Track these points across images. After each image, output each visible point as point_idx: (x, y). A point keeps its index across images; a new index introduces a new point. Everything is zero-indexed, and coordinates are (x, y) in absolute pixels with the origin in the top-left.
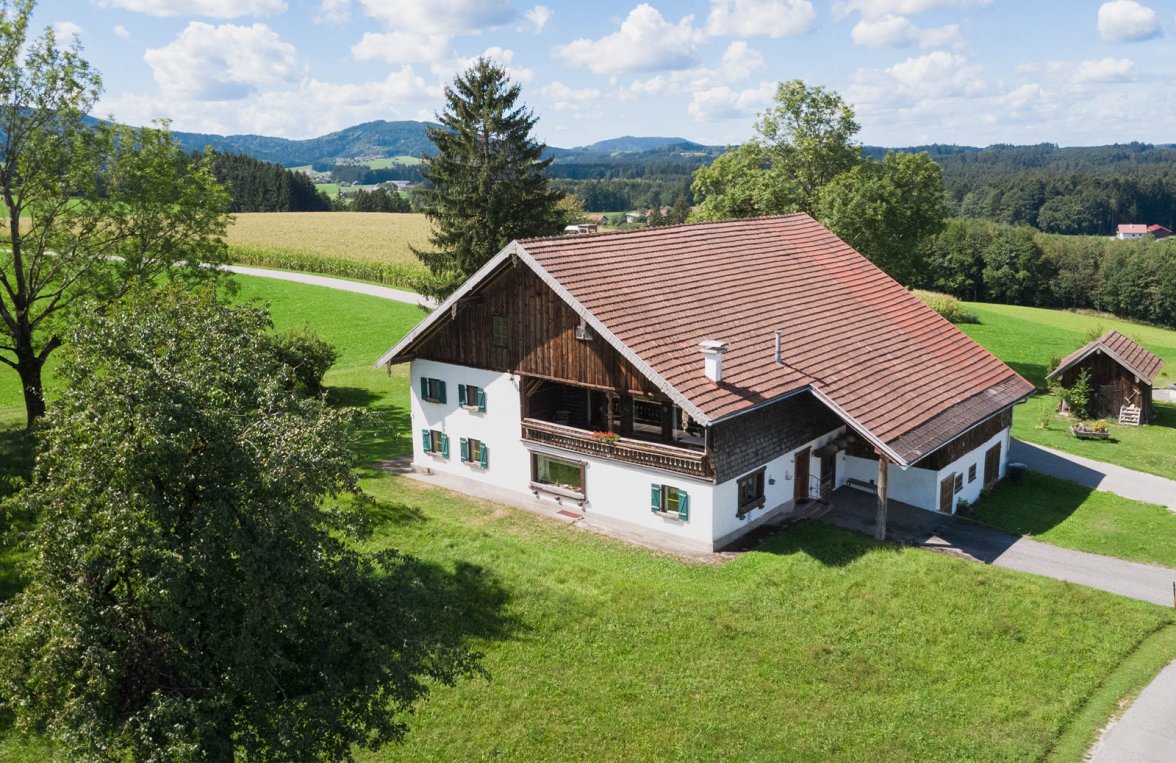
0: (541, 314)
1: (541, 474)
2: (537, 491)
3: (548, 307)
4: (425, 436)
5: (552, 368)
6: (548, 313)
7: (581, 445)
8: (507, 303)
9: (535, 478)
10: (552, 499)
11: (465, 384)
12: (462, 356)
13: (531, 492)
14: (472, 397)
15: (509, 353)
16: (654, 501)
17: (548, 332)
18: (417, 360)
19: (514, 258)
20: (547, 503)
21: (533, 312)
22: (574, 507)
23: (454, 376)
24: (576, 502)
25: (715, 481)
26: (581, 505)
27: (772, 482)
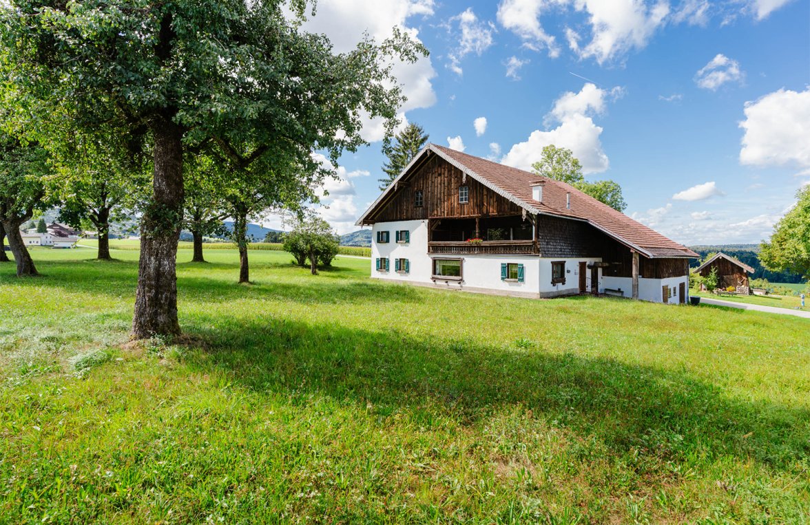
0: (441, 184)
1: (438, 272)
2: (434, 279)
3: (444, 181)
4: (378, 261)
5: (446, 212)
6: (444, 183)
7: (461, 249)
8: (423, 184)
9: (434, 273)
10: (443, 283)
11: (399, 230)
12: (399, 216)
13: (431, 281)
14: (403, 236)
15: (423, 209)
16: (503, 273)
17: (444, 193)
18: (376, 224)
19: (428, 152)
20: (440, 286)
21: (436, 185)
22: (456, 285)
23: (393, 227)
24: (457, 282)
25: (540, 255)
26: (460, 283)
27: (568, 272)
